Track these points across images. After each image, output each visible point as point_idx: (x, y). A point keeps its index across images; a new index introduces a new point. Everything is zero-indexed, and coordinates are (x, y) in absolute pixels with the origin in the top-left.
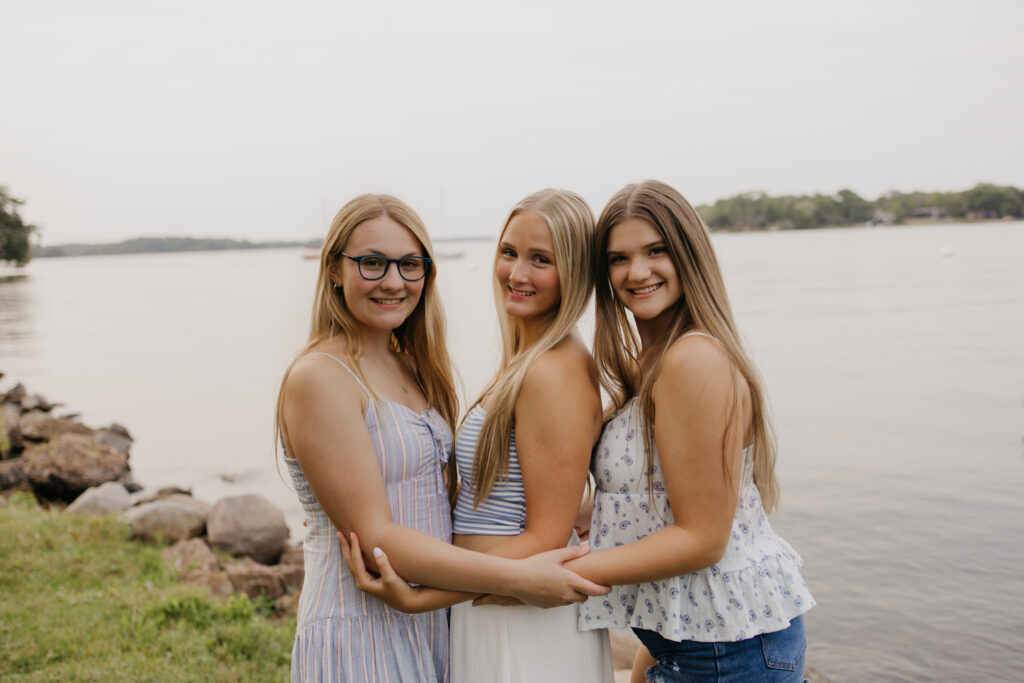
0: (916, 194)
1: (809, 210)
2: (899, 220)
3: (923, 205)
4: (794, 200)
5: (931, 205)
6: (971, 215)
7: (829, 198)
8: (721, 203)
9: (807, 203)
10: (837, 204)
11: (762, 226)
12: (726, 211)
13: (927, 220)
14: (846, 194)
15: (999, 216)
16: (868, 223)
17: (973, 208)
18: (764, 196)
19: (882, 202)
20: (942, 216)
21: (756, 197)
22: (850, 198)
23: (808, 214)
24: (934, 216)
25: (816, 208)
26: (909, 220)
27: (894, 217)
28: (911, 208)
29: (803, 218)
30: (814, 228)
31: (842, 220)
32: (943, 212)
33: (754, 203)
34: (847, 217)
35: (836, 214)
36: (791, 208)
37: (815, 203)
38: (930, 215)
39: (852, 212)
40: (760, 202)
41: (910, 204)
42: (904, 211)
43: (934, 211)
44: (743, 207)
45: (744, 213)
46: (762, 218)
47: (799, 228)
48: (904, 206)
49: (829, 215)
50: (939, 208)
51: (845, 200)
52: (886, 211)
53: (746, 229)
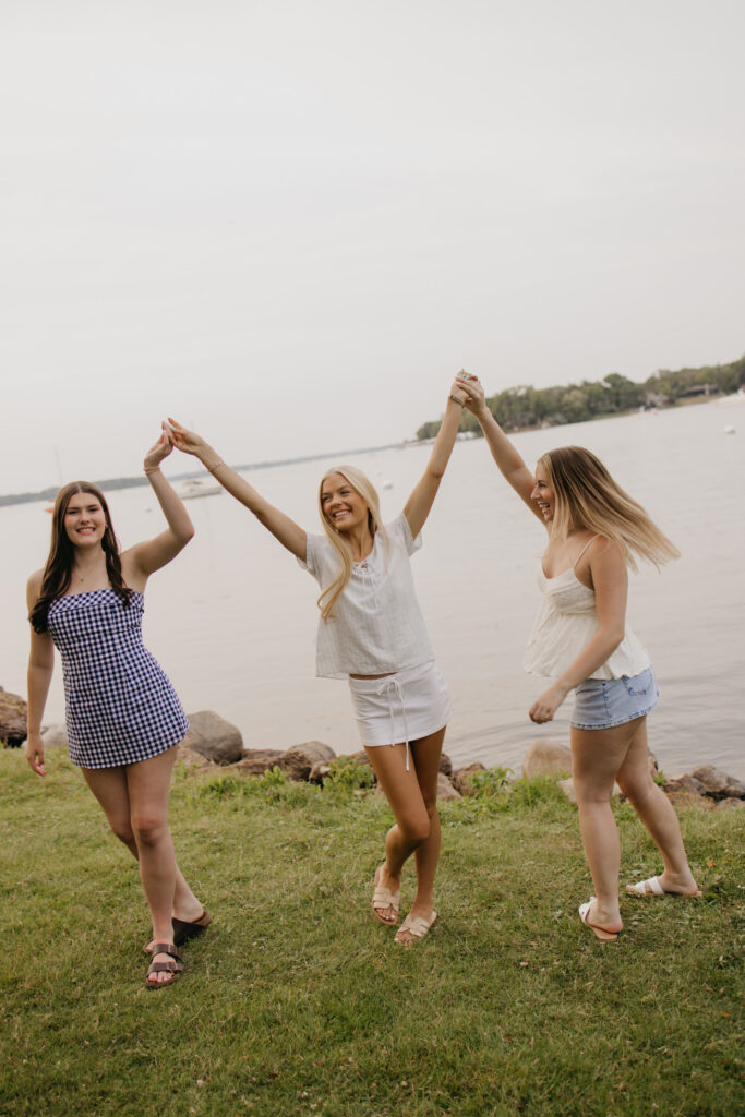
0: (685, 371)
1: (577, 399)
2: (671, 402)
3: (694, 383)
4: (563, 392)
5: (702, 383)
7: (599, 385)
9: (574, 392)
10: (606, 390)
11: (532, 424)
13: (701, 397)
14: (614, 379)
16: (642, 409)
18: (530, 390)
19: (652, 383)
20: (715, 392)
21: (522, 392)
22: (618, 382)
23: (578, 404)
24: (707, 392)
25: (586, 397)
26: (682, 400)
27: (666, 398)
28: (683, 388)
29: (573, 410)
30: (585, 419)
31: (613, 406)
32: (714, 387)
33: (521, 398)
34: (618, 403)
35: (607, 402)
36: (559, 400)
37: (584, 392)
38: (702, 392)
39: (622, 398)
40: (527, 397)
41: (681, 383)
42: (675, 391)
43: (707, 387)
44: (510, 404)
45: (511, 411)
46: (531, 415)
47: (570, 421)
48: (675, 385)
49: (600, 404)
50: (711, 383)
51: (614, 385)
52: (657, 393)
53: (516, 428)
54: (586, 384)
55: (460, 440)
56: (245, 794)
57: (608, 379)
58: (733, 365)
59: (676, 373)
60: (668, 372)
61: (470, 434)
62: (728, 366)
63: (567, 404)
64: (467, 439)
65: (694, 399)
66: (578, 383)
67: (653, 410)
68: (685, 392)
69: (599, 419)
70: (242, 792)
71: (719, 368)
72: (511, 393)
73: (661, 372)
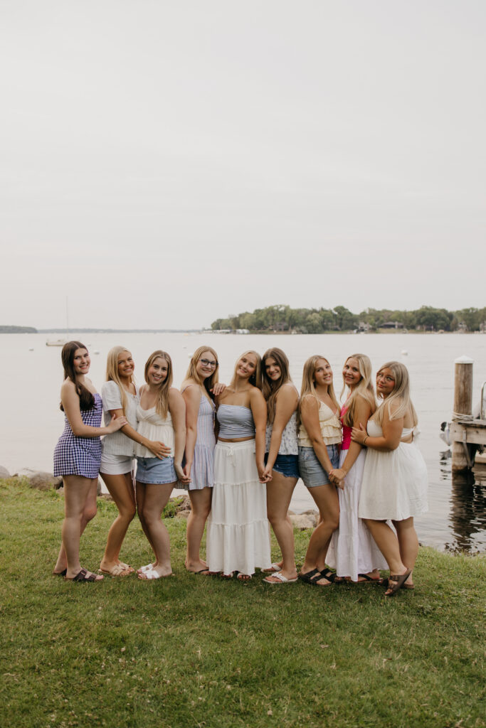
0: (385, 311)
1: (316, 319)
2: (374, 330)
3: (390, 320)
4: (307, 313)
5: (394, 321)
6: (419, 328)
7: (331, 311)
8: (258, 312)
9: (314, 314)
10: (335, 316)
11: (286, 330)
12: (261, 318)
13: (392, 329)
14: (341, 310)
15: (436, 329)
16: (355, 331)
17: (420, 323)
18: (287, 308)
19: (363, 315)
20: (401, 327)
21: (282, 309)
22: (343, 312)
23: (316, 322)
24: (396, 327)
25: (321, 318)
26: (380, 329)
27: (371, 326)
28: (382, 322)
29: (312, 325)
30: (320, 332)
31: (338, 327)
32: (401, 324)
33: (280, 313)
34: (341, 326)
35: (334, 323)
36: (305, 318)
37: (321, 315)
38: (394, 326)
39: (344, 322)
40: (285, 312)
41: (381, 318)
42: (376, 323)
43: (396, 323)
44: (273, 315)
45: (273, 320)
46: (286, 324)
47: (310, 333)
48: (377, 319)
49: (330, 323)
50: (399, 322)
51: (339, 313)
52: (366, 323)
53: (275, 331)
54: (322, 309)
55: (239, 333)
56: (108, 510)
57: (336, 309)
58: (414, 313)
59: (379, 312)
60: (374, 310)
61: (246, 331)
62: (411, 312)
63: (309, 321)
64: (243, 333)
65: (388, 330)
66: (318, 309)
67: (362, 333)
68: (382, 325)
69: (327, 333)
70: (106, 508)
71: (405, 313)
72: (275, 308)
73: (370, 310)
